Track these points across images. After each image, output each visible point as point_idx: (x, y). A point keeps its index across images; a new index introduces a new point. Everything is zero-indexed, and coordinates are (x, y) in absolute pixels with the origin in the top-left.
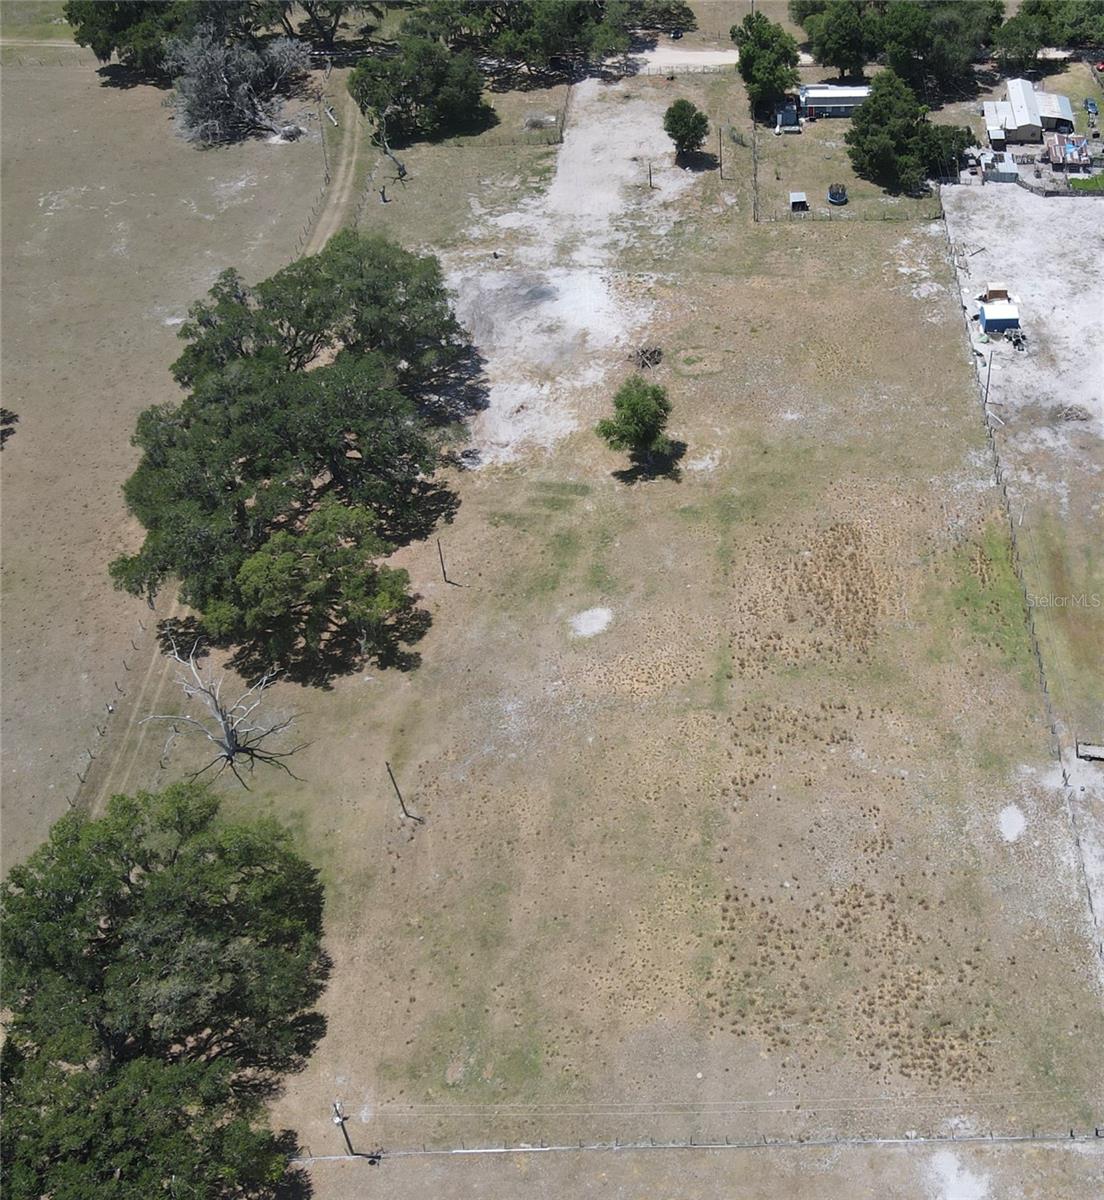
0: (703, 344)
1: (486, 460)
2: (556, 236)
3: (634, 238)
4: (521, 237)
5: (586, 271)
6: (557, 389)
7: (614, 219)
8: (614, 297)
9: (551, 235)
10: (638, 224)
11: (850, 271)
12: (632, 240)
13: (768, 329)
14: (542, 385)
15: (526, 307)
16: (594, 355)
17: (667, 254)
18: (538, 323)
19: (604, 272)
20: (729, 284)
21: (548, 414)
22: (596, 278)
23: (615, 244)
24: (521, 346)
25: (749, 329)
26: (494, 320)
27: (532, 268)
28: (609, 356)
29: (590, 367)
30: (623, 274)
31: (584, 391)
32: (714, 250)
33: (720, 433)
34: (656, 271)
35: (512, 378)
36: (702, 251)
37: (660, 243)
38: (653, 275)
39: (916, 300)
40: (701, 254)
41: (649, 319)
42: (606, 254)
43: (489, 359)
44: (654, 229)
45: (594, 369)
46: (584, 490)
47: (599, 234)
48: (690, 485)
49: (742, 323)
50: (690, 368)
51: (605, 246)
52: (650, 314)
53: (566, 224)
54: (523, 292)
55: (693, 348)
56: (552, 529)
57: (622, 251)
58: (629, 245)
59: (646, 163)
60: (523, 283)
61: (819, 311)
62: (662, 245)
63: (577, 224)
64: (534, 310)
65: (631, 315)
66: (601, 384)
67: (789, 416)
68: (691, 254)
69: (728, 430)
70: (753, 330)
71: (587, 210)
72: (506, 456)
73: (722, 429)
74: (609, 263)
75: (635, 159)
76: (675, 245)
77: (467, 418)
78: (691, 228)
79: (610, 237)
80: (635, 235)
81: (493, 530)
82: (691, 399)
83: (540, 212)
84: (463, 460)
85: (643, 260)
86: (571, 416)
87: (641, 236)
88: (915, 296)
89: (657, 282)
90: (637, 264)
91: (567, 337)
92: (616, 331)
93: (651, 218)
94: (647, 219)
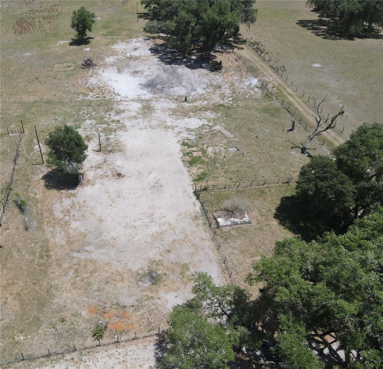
0: (62, 73)
1: (141, 39)
2: (157, 115)
3: (106, 117)
4: (179, 113)
5: (130, 98)
6: (124, 55)
7: (123, 127)
8: (110, 87)
10: (105, 125)
12: (107, 116)
13: (30, 80)
14: (130, 56)
15: (153, 81)
16: (112, 65)
17: (83, 109)
18: (144, 75)
19: (119, 98)
20: (47, 97)
21: (124, 49)
22: (123, 95)
23: (118, 113)
24: (147, 67)
25: (39, 79)
26: (166, 74)
27: (161, 97)
28: (105, 66)
29: (112, 62)
30: (108, 97)
31: (112, 55)
32: (54, 113)
34: (89, 100)
36: (62, 112)
37: (89, 116)
38: (91, 98)
40: (62, 110)
41: (90, 80)
42: (122, 107)
44: (94, 124)
45: (110, 61)
46: (104, 35)
47: (130, 118)
48: (68, 38)
49: (42, 81)
50: (68, 64)
51: (123, 111)
53: (154, 123)
54: (159, 86)
55: (68, 71)
56: (111, 29)
57: (112, 109)
58: (108, 113)
59: (109, 173)
60: (161, 90)
62: (87, 114)
63: (146, 122)
64: (149, 79)
65: (99, 80)
66: (106, 57)
67: (28, 54)
69: (53, 49)
70: (37, 79)
71: (144, 132)
72: (134, 40)
73: (56, 50)
74: (118, 103)
75: (119, 175)
76: (79, 115)
77: (155, 46)
79: (121, 117)
80: (106, 119)
81: (130, 28)
82: (68, 56)
83: (177, 130)
84: (149, 38)
85: (98, 105)
86: (115, 49)
87: (102, 118)
89: (87, 95)
90: (101, 103)
91: (127, 70)
92: (105, 74)
93: (97, 130)
94: (100, 129)
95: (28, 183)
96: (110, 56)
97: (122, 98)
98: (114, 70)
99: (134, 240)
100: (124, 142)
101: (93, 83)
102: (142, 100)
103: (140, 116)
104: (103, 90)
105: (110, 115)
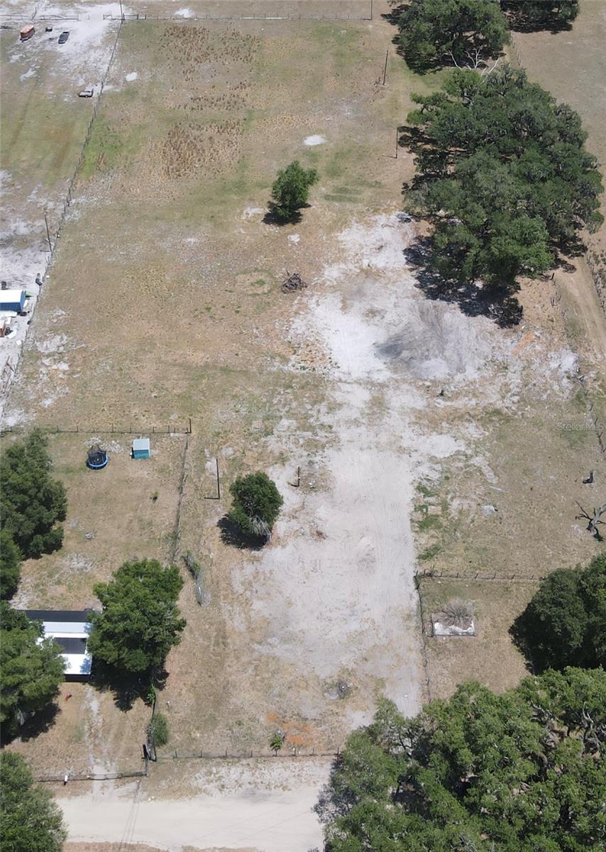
0: (249, 298)
1: (393, 217)
2: (391, 422)
3: (312, 416)
4: (426, 422)
5: (355, 376)
6: (358, 262)
7: (335, 442)
8: (325, 345)
9: (395, 421)
10: (309, 434)
11: (112, 367)
12: (315, 413)
13: (196, 310)
14: (369, 265)
15: (398, 337)
16: (334, 289)
17: (279, 394)
18: (385, 320)
19: (336, 374)
20: (224, 357)
21: (360, 244)
22: (344, 368)
23: (332, 409)
24: (393, 299)
25: (212, 310)
26: (422, 323)
27: (404, 381)
28: (323, 288)
29: (335, 279)
30: (319, 371)
31: (337, 260)
32: (235, 397)
33: (242, 230)
34: (290, 373)
35: (392, 271)
36: (246, 395)
38: (292, 369)
39: (67, 333)
40: (247, 392)
41: (293, 322)
42: (338, 396)
43: (415, 288)
44: (293, 427)
45: (332, 277)
46: (327, 197)
47: (349, 423)
48: (262, 200)
49: (217, 316)
50: (261, 277)
51: (340, 405)
52: (294, 326)
53: (384, 438)
54: (405, 354)
55: (258, 295)
56: (343, 179)
57: (323, 399)
58: (316, 407)
59: (307, 529)
60: (408, 363)
61: (152, 324)
62: (284, 406)
63: (372, 436)
64: (392, 334)
65: (309, 326)
66: (326, 266)
67: (192, 240)
68: (257, 392)
69: (235, 231)
70: (208, 309)
71: (365, 457)
72: (382, 218)
73: (240, 233)
74: (334, 384)
75: (320, 534)
76: (272, 405)
77: (416, 243)
78: (257, 424)
79: (336, 418)
80: (312, 420)
81: (378, 179)
82: (260, 253)
83: (416, 457)
84: (409, 217)
85: (303, 388)
86: (344, 243)
87: (306, 417)
88: (65, 338)
89: (288, 361)
90: (307, 383)
91: (358, 306)
92: (319, 311)
93: (296, 443)
94: (301, 441)
95: (199, 531)
96: (333, 262)
97: (341, 375)
98: (336, 301)
99: (327, 637)
100: (334, 474)
101: (298, 332)
102: (372, 384)
103: (364, 421)
104: (314, 352)
105: (319, 411)
